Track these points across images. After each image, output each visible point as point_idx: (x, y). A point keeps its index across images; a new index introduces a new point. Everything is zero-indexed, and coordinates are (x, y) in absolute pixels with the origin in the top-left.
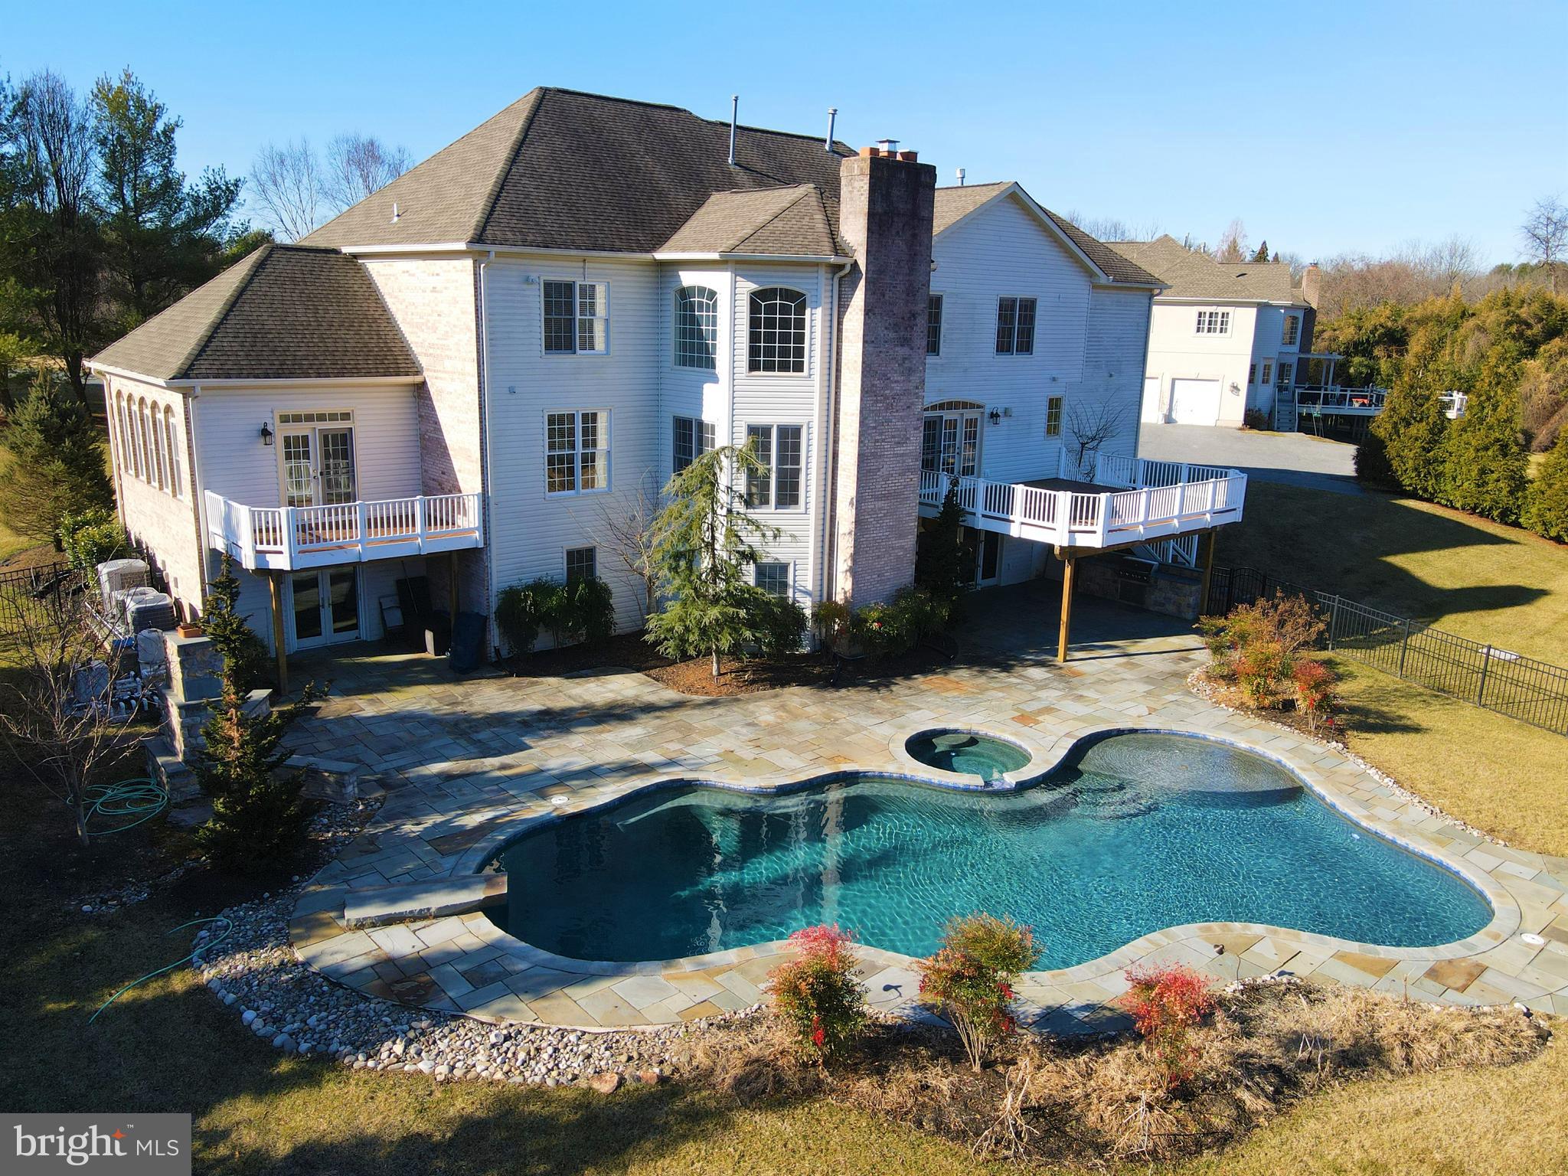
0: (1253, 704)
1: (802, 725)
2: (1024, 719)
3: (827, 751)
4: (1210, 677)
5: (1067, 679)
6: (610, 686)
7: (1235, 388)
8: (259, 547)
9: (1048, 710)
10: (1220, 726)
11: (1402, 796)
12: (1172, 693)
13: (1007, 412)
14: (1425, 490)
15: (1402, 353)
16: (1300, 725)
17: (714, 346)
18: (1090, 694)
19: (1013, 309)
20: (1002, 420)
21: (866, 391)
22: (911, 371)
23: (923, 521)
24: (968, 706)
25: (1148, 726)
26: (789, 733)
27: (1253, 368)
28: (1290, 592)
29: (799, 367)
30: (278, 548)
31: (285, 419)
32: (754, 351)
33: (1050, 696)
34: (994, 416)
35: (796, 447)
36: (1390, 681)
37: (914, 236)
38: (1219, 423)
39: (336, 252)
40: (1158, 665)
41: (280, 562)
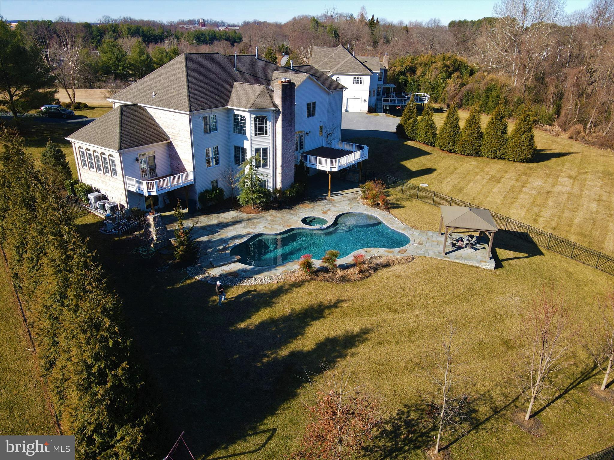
0: (371, 204)
1: (278, 219)
2: (324, 213)
3: (285, 224)
4: (362, 198)
5: (331, 201)
6: (230, 214)
7: (365, 101)
8: (149, 190)
9: (329, 210)
10: (365, 210)
11: (399, 222)
12: (354, 203)
13: (310, 132)
14: (413, 138)
15: (415, 74)
16: (380, 208)
17: (245, 130)
18: (337, 205)
19: (310, 105)
20: (309, 134)
21: (283, 139)
22: (292, 132)
23: (296, 165)
24: (312, 211)
25: (350, 212)
26: (276, 221)
27: (370, 92)
28: (378, 179)
29: (266, 134)
30: (153, 190)
31: (140, 155)
32: (256, 131)
33: (328, 206)
34: (307, 134)
35: (267, 153)
36: (400, 195)
37: (291, 100)
38: (361, 112)
39: (136, 105)
40: (351, 196)
41: (154, 193)
